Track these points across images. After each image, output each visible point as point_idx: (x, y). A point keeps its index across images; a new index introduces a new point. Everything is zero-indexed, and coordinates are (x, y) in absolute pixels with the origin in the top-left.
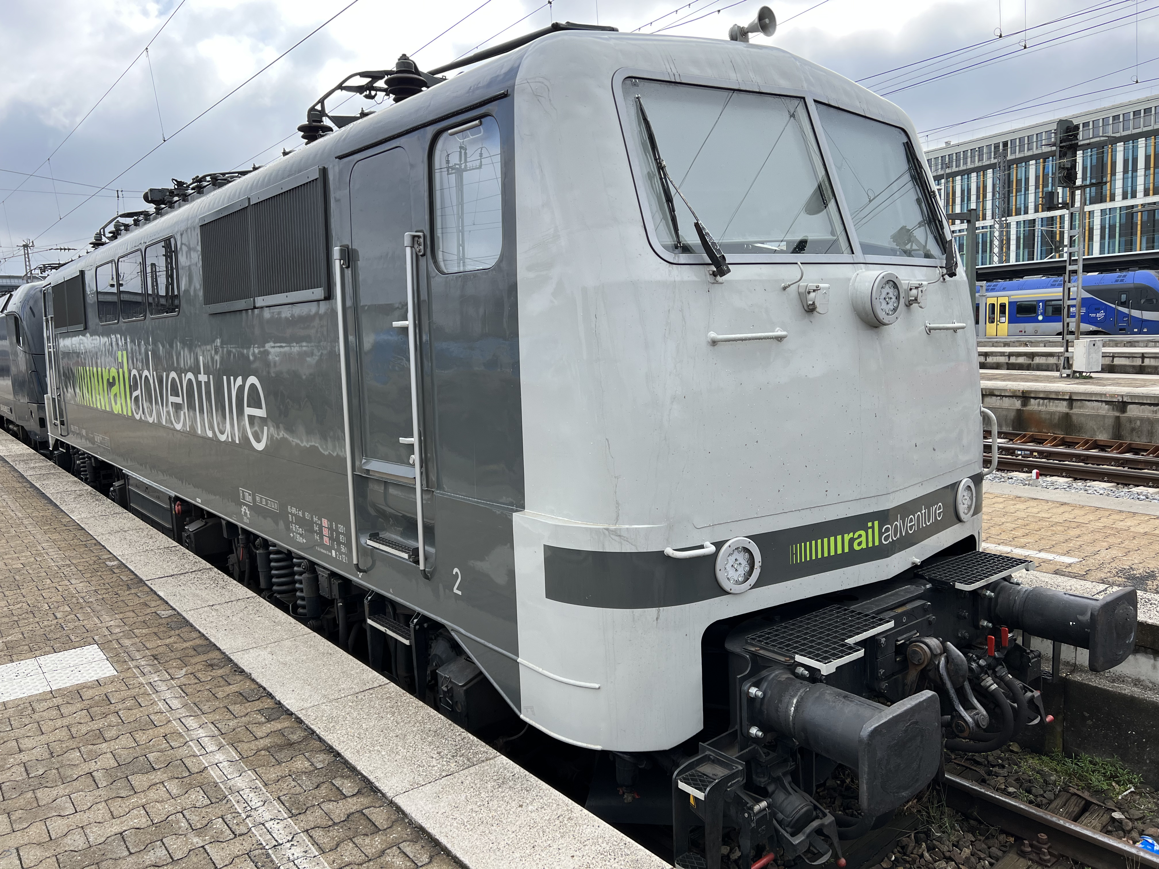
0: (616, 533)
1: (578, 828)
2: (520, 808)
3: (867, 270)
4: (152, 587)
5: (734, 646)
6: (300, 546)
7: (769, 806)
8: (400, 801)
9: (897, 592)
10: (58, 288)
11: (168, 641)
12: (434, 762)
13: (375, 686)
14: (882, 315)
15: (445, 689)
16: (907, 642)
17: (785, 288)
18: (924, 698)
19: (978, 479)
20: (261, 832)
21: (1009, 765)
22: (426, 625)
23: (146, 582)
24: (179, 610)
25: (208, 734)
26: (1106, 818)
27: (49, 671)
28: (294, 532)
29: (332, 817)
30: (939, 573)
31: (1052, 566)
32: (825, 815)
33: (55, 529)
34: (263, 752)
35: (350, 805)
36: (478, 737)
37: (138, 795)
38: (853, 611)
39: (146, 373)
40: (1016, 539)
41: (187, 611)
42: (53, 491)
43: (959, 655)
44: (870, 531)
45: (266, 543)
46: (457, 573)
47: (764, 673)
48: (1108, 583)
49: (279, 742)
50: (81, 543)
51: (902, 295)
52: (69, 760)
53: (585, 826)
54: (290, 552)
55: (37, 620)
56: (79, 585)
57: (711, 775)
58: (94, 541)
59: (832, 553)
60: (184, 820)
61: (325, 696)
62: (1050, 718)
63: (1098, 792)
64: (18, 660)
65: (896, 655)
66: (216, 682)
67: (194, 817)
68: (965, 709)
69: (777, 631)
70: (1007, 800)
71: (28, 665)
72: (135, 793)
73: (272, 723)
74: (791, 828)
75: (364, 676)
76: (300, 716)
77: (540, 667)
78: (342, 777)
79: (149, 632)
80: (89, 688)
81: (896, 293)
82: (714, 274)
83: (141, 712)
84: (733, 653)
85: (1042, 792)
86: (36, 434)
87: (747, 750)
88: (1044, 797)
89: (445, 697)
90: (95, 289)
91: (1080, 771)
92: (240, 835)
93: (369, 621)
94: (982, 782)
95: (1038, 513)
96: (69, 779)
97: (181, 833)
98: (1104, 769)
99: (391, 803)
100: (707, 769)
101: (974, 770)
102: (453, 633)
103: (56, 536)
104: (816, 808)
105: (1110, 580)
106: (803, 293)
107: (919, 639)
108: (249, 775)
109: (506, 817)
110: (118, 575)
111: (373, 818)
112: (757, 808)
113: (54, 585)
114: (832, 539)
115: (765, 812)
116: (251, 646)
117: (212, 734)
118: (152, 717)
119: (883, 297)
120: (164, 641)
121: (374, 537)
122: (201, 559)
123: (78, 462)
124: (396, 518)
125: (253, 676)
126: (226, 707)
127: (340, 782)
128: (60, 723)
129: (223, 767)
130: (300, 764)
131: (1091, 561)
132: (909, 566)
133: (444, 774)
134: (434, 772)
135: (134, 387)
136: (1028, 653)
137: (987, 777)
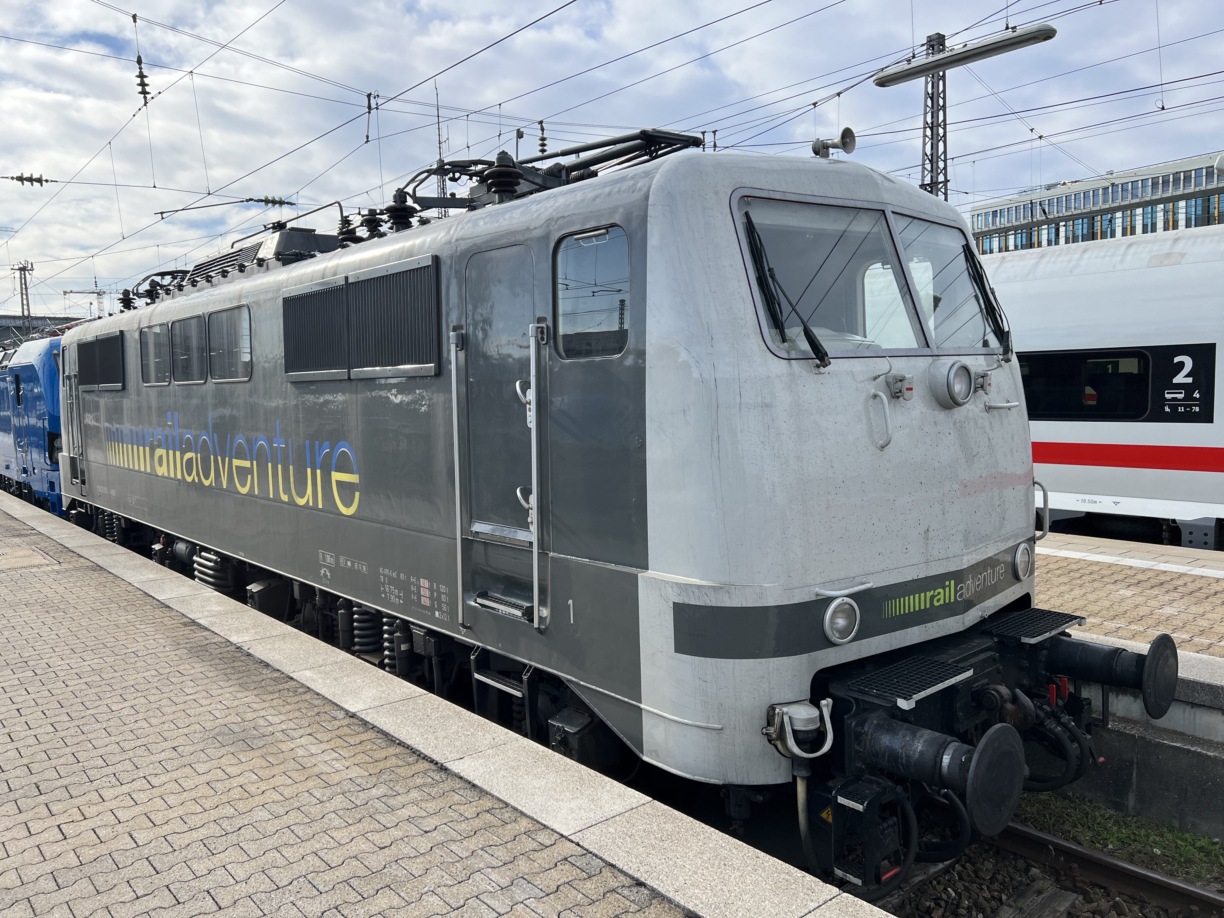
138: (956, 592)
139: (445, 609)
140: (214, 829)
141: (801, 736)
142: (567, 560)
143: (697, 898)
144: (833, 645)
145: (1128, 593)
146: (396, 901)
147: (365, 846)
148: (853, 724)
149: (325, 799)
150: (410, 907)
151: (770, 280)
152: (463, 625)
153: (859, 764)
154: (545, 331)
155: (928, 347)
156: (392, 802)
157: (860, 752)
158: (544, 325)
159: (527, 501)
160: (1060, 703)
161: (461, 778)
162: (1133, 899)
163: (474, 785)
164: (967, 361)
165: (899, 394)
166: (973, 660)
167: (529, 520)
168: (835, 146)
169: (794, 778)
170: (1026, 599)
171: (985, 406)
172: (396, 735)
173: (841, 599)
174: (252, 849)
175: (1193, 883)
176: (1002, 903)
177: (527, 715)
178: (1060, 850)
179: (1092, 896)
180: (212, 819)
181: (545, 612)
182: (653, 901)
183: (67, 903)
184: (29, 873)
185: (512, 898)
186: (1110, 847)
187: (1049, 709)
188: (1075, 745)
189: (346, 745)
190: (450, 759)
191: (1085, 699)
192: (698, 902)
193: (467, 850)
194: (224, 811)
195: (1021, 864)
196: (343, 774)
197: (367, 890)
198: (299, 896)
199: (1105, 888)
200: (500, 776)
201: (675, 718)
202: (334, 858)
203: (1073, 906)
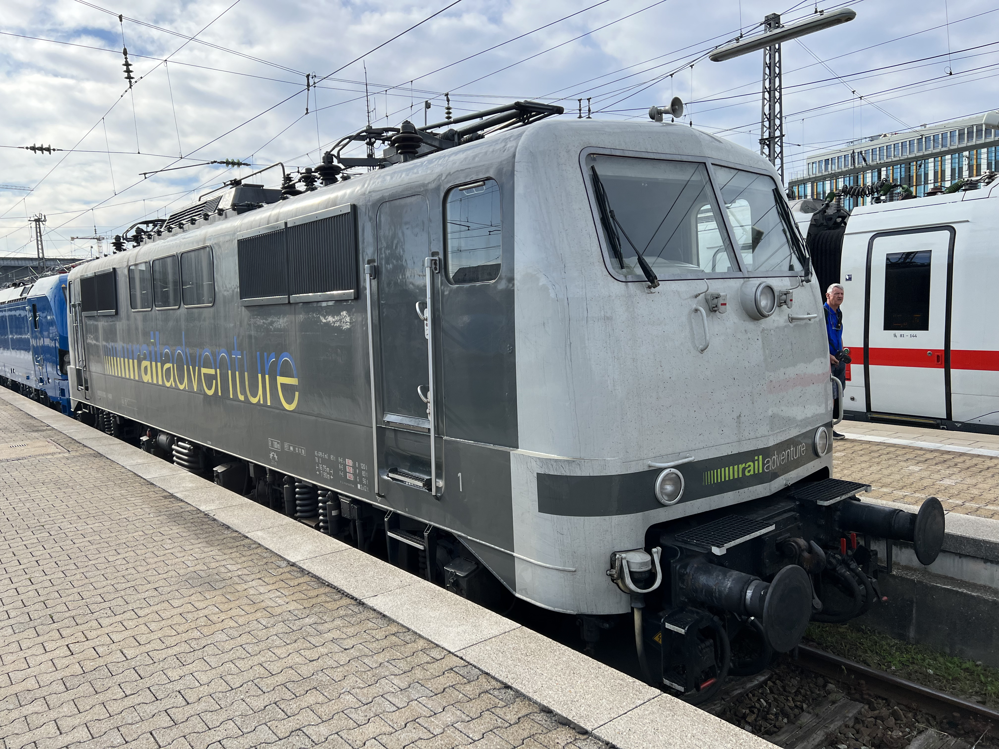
138: (764, 465)
139: (365, 482)
140: (184, 647)
141: (636, 576)
142: (457, 442)
143: (550, 697)
144: (663, 506)
145: (916, 468)
146: (321, 699)
147: (299, 660)
148: (678, 567)
149: (269, 625)
150: (331, 703)
151: (611, 219)
152: (379, 495)
153: (683, 599)
154: (438, 262)
155: (741, 271)
156: (320, 628)
157: (683, 588)
158: (436, 258)
159: (426, 397)
160: (850, 553)
161: (375, 610)
162: (909, 708)
163: (384, 616)
164: (773, 282)
165: (716, 309)
166: (777, 519)
167: (428, 411)
168: (667, 112)
169: (632, 609)
170: (825, 472)
171: (789, 317)
172: (326, 579)
173: (668, 470)
174: (213, 661)
175: (957, 696)
176: (803, 710)
177: (428, 563)
178: (851, 670)
179: (875, 705)
180: (184, 640)
181: (441, 483)
182: (517, 700)
183: (73, 700)
184: (45, 679)
185: (409, 697)
186: (893, 668)
187: (840, 558)
188: (862, 587)
189: (287, 586)
190: (366, 596)
191: (872, 550)
192: (551, 700)
193: (376, 662)
194: (193, 634)
195: (820, 681)
196: (284, 608)
197: (299, 691)
198: (248, 695)
199: (886, 699)
200: (404, 608)
201: (539, 563)
202: (274, 668)
203: (860, 713)
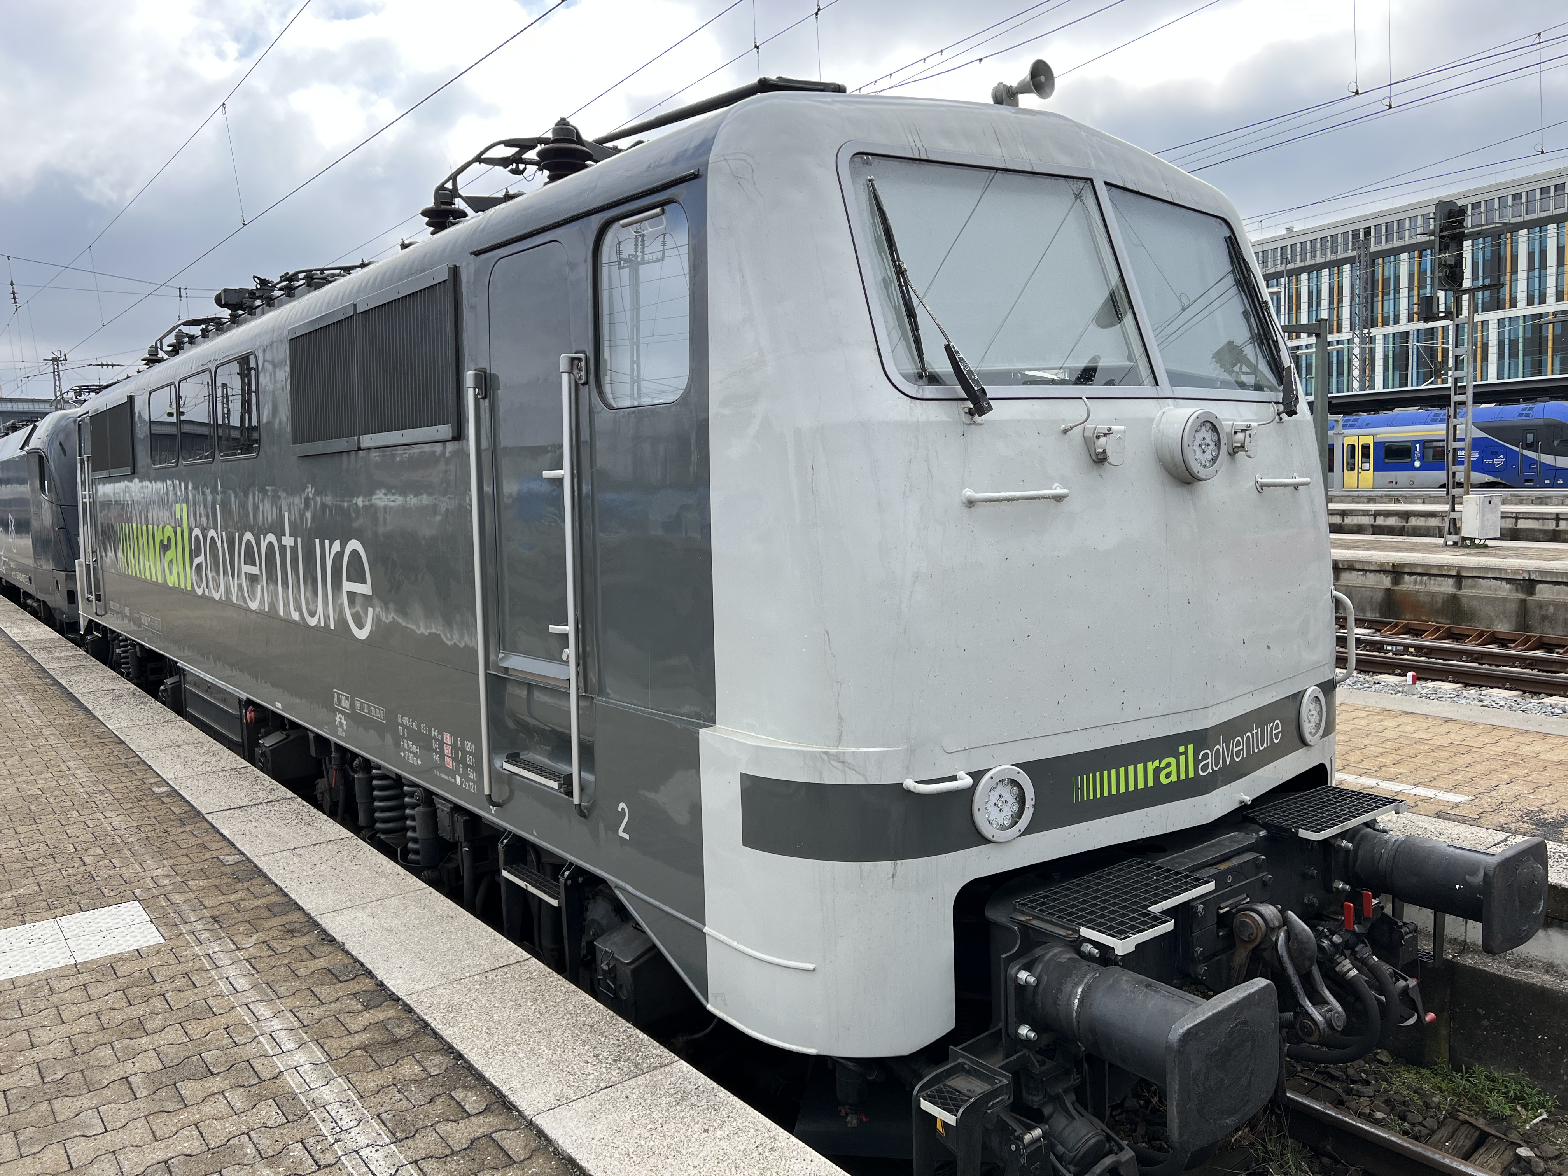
0: (839, 758)
1: (783, 1163)
2: (705, 1135)
3: (1177, 407)
4: (213, 822)
5: (997, 914)
6: (414, 770)
7: (1045, 1135)
8: (541, 1121)
9: (1219, 842)
10: (98, 418)
11: (233, 897)
12: (590, 1069)
13: (511, 962)
14: (1196, 468)
15: (606, 968)
16: (1234, 911)
17: (1065, 431)
18: (1256, 988)
19: (1328, 687)
20: (354, 1162)
21: (1377, 1081)
22: (580, 880)
23: (207, 817)
24: (248, 855)
25: (285, 1026)
26: (1508, 1156)
27: (73, 936)
28: (406, 750)
29: (451, 1143)
30: (1277, 816)
31: (1433, 807)
32: (1121, 1149)
33: (85, 742)
34: (358, 1053)
35: (475, 1127)
36: (649, 1035)
37: (189, 1109)
38: (1159, 868)
39: (212, 533)
40: (1383, 769)
41: (260, 857)
42: (84, 690)
43: (1304, 930)
44: (1182, 758)
45: (367, 765)
46: (623, 809)
47: (1038, 952)
48: (1509, 831)
49: (380, 1038)
50: (120, 761)
51: (1223, 441)
52: (98, 1060)
53: (793, 1160)
54: (399, 777)
55: (59, 866)
56: (115, 819)
57: (965, 1091)
58: (137, 759)
59: (1131, 788)
60: (251, 1145)
61: (443, 976)
62: (1431, 1016)
63: (1497, 1119)
64: (32, 921)
65: (1218, 928)
66: (296, 954)
67: (264, 1140)
68: (1314, 1004)
69: (1056, 893)
70: (1373, 1130)
71: (45, 928)
72: (186, 1106)
73: (372, 1011)
74: (1075, 1166)
75: (497, 949)
76: (408, 1003)
77: (733, 940)
78: (465, 1087)
79: (207, 885)
80: (125, 960)
81: (1215, 438)
82: (971, 413)
83: (196, 994)
84: (996, 924)
85: (1421, 1119)
86: (62, 613)
87: (1014, 1057)
88: (1424, 1126)
89: (605, 979)
90: (147, 419)
91: (1473, 1090)
92: (326, 1167)
93: (505, 874)
94: (1339, 1104)
95: (1414, 732)
96: (97, 1086)
97: (246, 1162)
98: (1506, 1087)
99: (531, 1124)
100: (960, 1083)
101: (1327, 1087)
102: (617, 892)
103: (86, 752)
104: (1109, 1138)
105: (1512, 826)
106: (1090, 438)
107: (1249, 905)
108: (339, 1084)
109: (686, 1145)
110: (168, 806)
111: (506, 1145)
112: (1028, 1138)
113: (82, 818)
114: (1131, 768)
115: (1039, 1144)
116: (344, 906)
117: (290, 1026)
118: (211, 1002)
119: (1197, 443)
120: (228, 897)
121: (513, 758)
122: (279, 785)
123: (118, 651)
124: (542, 733)
125: (347, 947)
126: (309, 989)
127: (462, 1095)
128: (86, 1009)
129: (305, 1072)
130: (409, 1069)
131: (1486, 799)
132: (1236, 806)
133: (603, 1085)
134: (589, 1082)
135: (196, 551)
136: (1401, 927)
137: (1345, 1097)
